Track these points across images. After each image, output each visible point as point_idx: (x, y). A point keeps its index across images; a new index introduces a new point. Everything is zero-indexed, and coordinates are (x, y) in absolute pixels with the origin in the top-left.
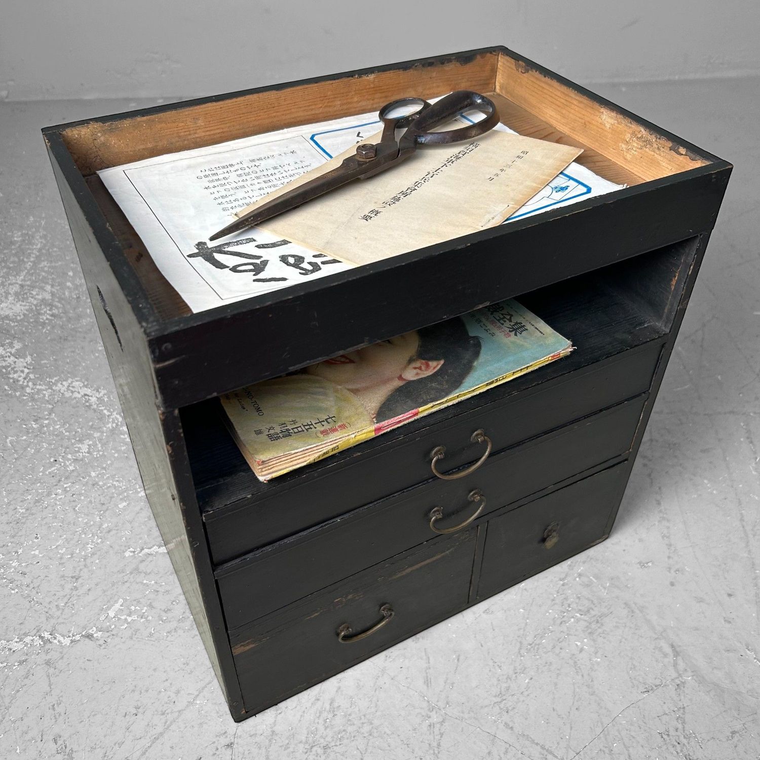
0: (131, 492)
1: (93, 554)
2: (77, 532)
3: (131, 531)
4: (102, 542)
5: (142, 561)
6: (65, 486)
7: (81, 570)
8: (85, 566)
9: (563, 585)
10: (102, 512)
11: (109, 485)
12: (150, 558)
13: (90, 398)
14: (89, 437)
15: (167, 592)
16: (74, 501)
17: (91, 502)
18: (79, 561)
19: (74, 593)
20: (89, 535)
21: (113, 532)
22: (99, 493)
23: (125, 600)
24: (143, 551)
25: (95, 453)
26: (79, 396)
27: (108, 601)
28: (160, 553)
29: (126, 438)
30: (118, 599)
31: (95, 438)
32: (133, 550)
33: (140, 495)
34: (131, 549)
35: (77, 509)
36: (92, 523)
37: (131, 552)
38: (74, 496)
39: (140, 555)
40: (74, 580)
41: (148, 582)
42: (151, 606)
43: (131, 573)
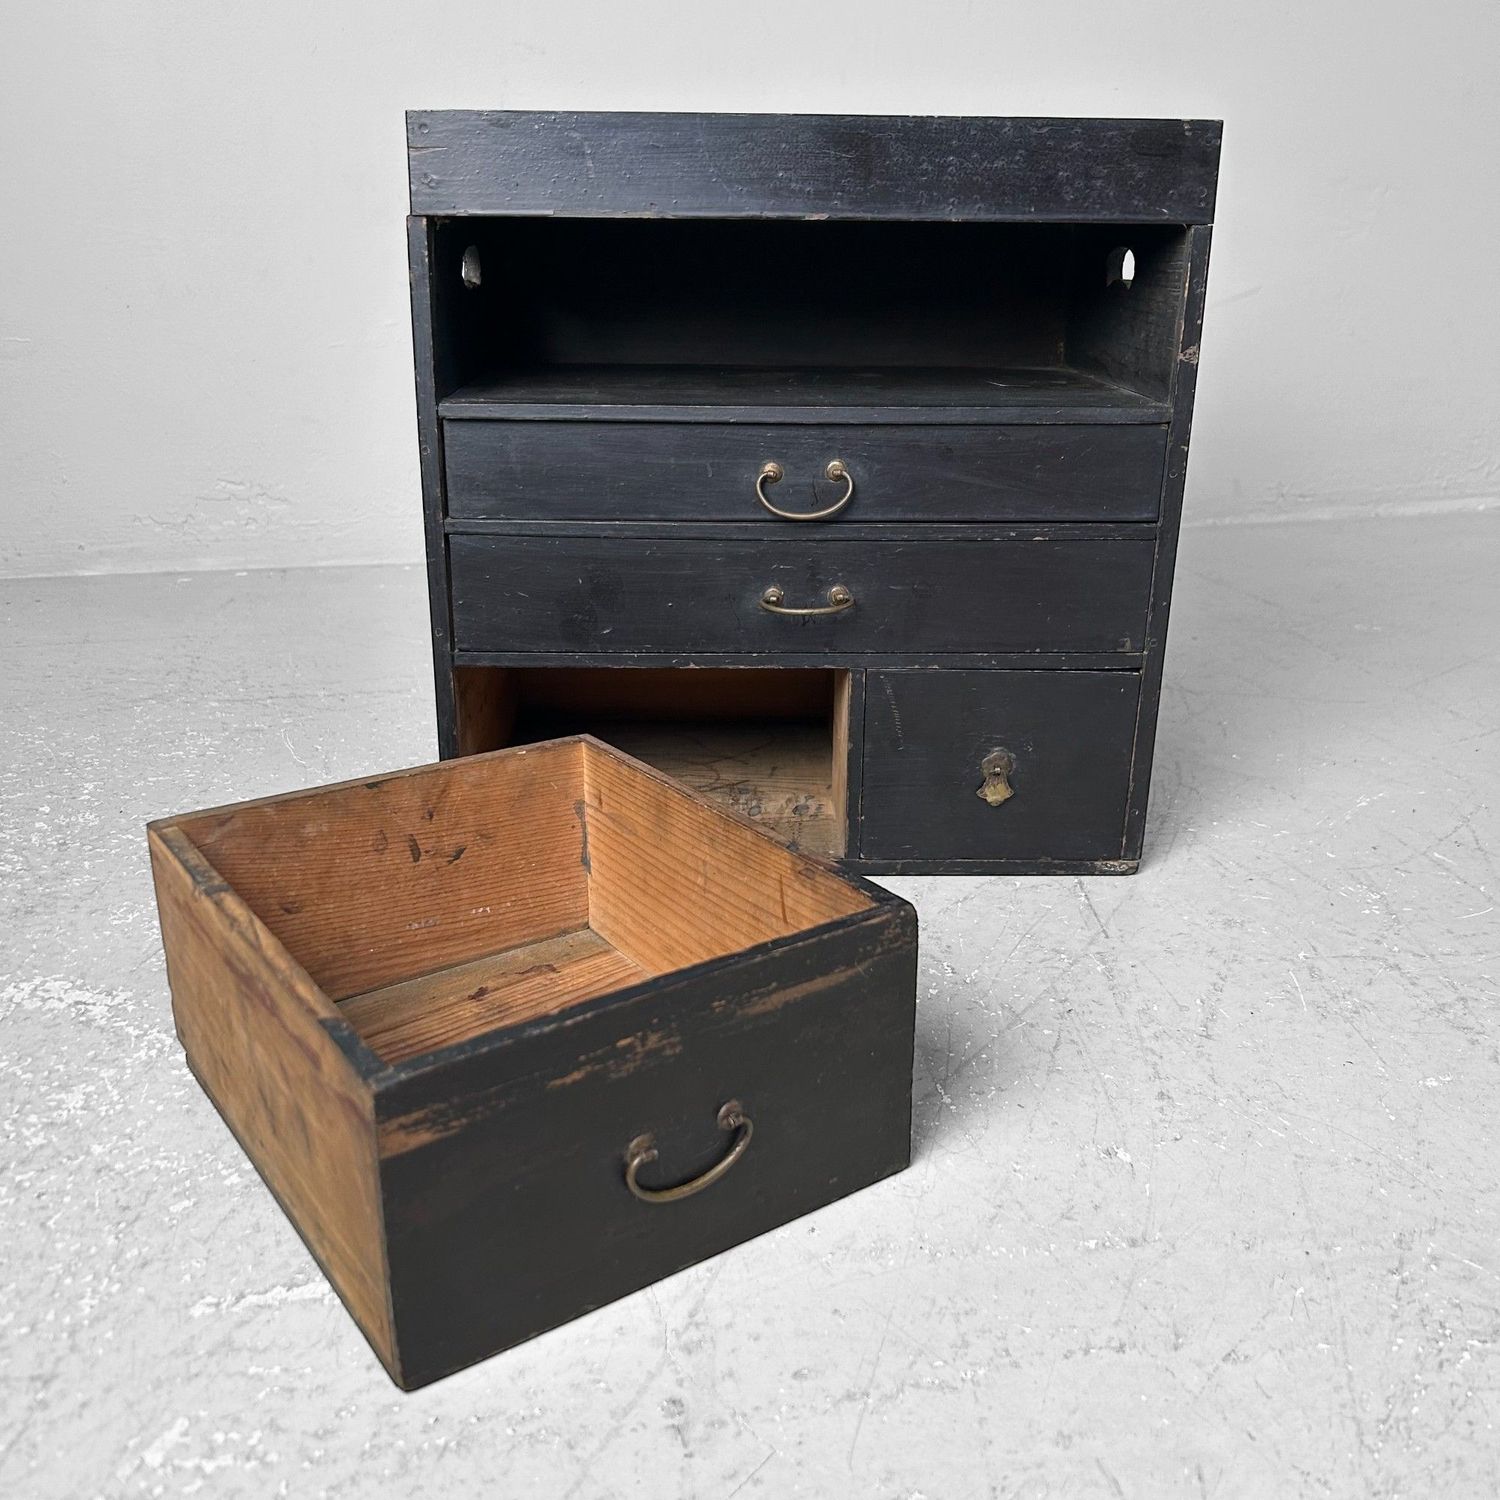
0: (201, 1179)
1: (95, 1320)
2: (48, 1273)
3: (207, 1259)
4: (123, 1291)
5: (242, 1324)
6: (18, 1178)
7: (59, 1360)
8: (73, 1349)
9: (1404, 1282)
10: (122, 1225)
11: (140, 1168)
12: (264, 1316)
13: (90, 1007)
14: (88, 1078)
15: (322, 1389)
16: (43, 1208)
17: (91, 1206)
18: (56, 1339)
19: (39, 1415)
20: (84, 1277)
21: (157, 1265)
22: (114, 1187)
23: (195, 1421)
24: (243, 1301)
25: (104, 1108)
26: (63, 1006)
27: (143, 1428)
28: (293, 1303)
29: (185, 1076)
30: (174, 1419)
31: (103, 1079)
32: (215, 1300)
33: (227, 1182)
34: (209, 1299)
35: (51, 1223)
36: (93, 1250)
37: (209, 1305)
38: (44, 1197)
39: (235, 1309)
40: (39, 1384)
41: (261, 1370)
42: (274, 1427)
43: (210, 1354)
